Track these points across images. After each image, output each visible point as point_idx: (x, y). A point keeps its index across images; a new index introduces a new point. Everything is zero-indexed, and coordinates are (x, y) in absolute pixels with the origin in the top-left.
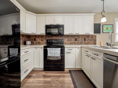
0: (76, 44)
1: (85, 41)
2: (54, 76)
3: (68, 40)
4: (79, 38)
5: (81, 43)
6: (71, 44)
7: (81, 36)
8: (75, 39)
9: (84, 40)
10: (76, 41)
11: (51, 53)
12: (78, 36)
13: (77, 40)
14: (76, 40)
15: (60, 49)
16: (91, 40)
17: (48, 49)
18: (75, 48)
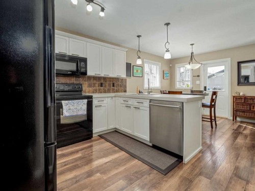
0: (102, 93)
1: (113, 88)
4: (106, 82)
5: (109, 91)
7: (108, 79)
8: (100, 84)
11: (70, 109)
15: (85, 101)
16: (121, 86)
17: (63, 102)
18: (107, 99)
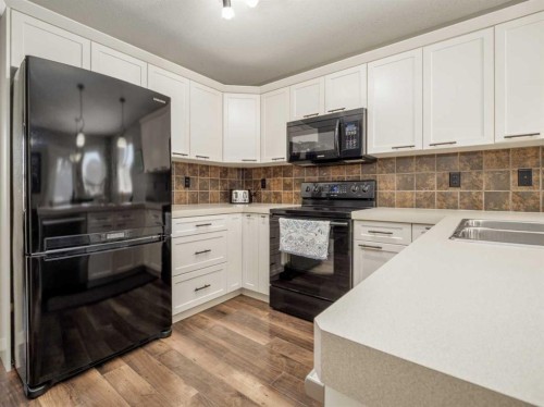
0: (456, 208)
1: (524, 189)
2: (287, 338)
3: (406, 185)
4: (481, 168)
5: (495, 203)
6: (419, 205)
7: (493, 156)
8: (447, 177)
9: (514, 178)
10: (457, 191)
11: (291, 238)
12: (473, 157)
13: (465, 181)
14: (455, 180)
15: (325, 225)
17: (281, 220)
